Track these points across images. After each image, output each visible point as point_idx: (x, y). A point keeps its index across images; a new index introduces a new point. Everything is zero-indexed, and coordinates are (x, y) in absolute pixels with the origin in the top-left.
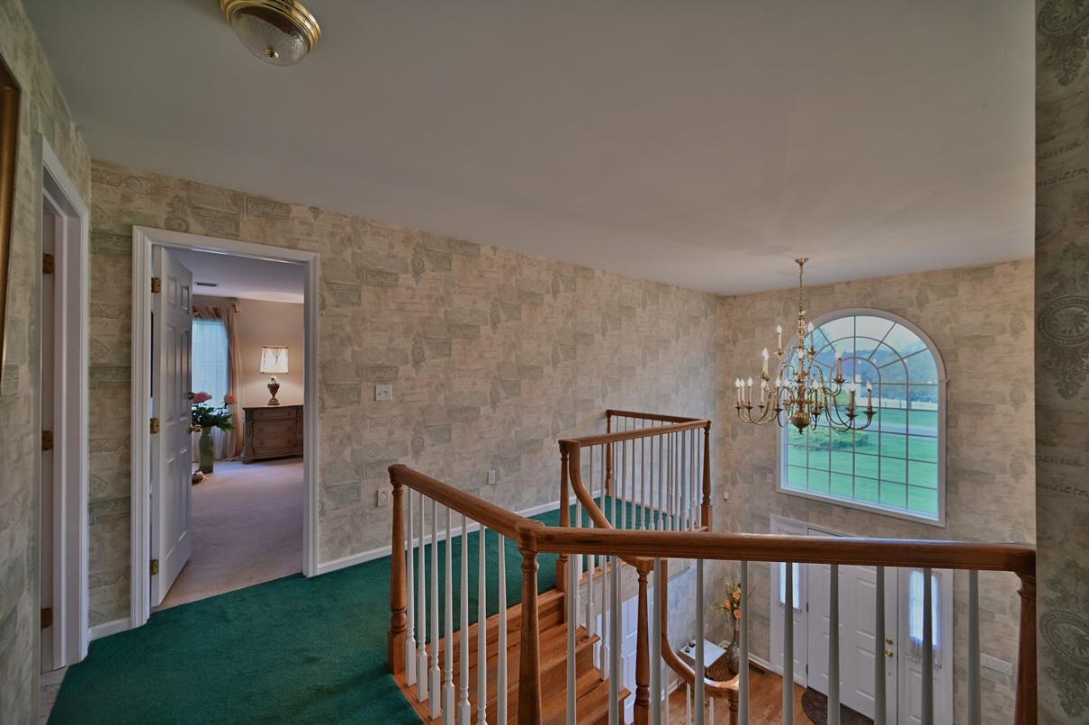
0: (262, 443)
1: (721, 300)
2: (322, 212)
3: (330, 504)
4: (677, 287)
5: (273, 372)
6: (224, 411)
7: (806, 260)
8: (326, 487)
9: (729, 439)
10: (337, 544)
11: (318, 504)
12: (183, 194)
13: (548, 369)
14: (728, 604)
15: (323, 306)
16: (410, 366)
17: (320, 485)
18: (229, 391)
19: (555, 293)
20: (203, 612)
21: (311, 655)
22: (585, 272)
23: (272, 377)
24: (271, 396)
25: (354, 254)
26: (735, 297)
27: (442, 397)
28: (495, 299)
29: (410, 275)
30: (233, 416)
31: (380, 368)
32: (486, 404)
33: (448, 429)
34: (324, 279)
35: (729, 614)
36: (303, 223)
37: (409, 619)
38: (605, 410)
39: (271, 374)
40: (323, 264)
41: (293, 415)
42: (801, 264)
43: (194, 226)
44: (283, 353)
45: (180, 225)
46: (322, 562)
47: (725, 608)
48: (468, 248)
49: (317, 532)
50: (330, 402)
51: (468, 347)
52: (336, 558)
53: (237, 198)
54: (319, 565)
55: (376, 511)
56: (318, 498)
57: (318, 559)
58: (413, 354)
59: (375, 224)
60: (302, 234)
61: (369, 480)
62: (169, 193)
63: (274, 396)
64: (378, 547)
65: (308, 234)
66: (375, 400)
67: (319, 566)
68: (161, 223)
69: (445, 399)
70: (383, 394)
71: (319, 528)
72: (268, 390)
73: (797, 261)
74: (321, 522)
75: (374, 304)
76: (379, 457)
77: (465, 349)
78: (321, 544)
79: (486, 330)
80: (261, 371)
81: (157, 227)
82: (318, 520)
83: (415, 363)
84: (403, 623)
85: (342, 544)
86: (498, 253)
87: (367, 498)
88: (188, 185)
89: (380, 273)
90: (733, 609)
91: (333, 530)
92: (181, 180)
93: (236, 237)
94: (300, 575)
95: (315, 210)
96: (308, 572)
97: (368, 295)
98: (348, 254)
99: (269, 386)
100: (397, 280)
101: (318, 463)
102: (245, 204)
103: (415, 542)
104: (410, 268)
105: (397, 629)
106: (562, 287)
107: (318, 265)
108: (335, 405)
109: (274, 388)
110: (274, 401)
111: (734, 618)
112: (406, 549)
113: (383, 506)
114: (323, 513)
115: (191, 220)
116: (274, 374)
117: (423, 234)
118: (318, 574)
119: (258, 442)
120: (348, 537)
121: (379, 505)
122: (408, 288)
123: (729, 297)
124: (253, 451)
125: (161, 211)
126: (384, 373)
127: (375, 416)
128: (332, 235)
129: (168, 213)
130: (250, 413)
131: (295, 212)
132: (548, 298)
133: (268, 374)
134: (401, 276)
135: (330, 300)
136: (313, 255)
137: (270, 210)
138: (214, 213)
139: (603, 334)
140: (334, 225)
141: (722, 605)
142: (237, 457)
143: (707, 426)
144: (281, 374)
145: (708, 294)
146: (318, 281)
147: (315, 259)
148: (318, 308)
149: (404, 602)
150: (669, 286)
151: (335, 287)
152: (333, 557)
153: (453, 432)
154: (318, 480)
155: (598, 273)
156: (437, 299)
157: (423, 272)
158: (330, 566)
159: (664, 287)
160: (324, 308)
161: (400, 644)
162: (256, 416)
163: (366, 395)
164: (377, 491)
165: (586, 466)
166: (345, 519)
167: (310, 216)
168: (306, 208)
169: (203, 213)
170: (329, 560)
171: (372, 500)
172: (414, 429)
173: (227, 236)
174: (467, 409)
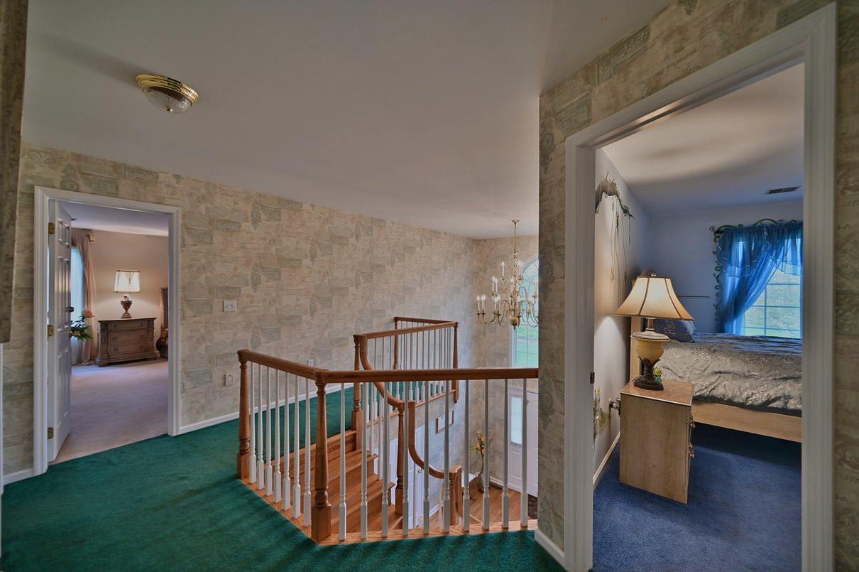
0: (116, 350)
1: (477, 243)
2: (183, 178)
3: (189, 385)
4: (445, 233)
5: (126, 291)
6: (82, 323)
7: (518, 221)
8: (186, 373)
9: (481, 336)
10: (193, 413)
11: (180, 385)
12: (74, 163)
13: (352, 289)
14: (478, 446)
15: (184, 245)
16: (250, 287)
17: (181, 371)
18: (84, 306)
19: (357, 237)
20: (93, 462)
21: (182, 476)
22: (380, 223)
23: (125, 295)
24: (125, 311)
25: (207, 209)
26: (485, 240)
27: (273, 309)
28: (313, 240)
29: (249, 224)
30: (88, 327)
31: (227, 288)
32: (306, 314)
33: (278, 331)
34: (184, 225)
35: (479, 452)
36: (168, 186)
37: (251, 445)
38: (393, 317)
39: (125, 293)
40: (184, 216)
41: (145, 326)
42: (515, 223)
43: (83, 187)
44: (136, 276)
45: (72, 186)
46: (183, 425)
47: (477, 449)
48: (293, 205)
49: (180, 404)
50: (189, 313)
51: (293, 274)
52: (194, 422)
53: (116, 167)
54: (181, 426)
55: (225, 388)
56: (180, 380)
57: (180, 424)
58: (252, 279)
59: (223, 188)
60: (167, 193)
61: (219, 367)
62: (63, 163)
63: (127, 310)
64: (225, 414)
65: (172, 194)
66: (223, 311)
67: (181, 428)
68: (57, 184)
69: (276, 310)
70: (230, 308)
71: (180, 401)
72: (121, 307)
73: (513, 221)
74: (182, 397)
75: (223, 243)
76: (226, 351)
77: (291, 275)
78: (183, 413)
79: (306, 262)
80: (115, 290)
81: (54, 188)
82: (180, 396)
83: (254, 284)
84: (248, 447)
85: (198, 413)
86: (315, 208)
87: (217, 378)
88: (78, 157)
89: (228, 222)
90: (482, 448)
91: (192, 403)
92: (73, 154)
93: (116, 195)
94: (166, 435)
95: (178, 177)
96: (172, 433)
97: (218, 238)
98: (202, 208)
99: (122, 303)
100: (240, 227)
101: (180, 356)
102: (123, 172)
103: (255, 409)
104: (250, 218)
105: (243, 452)
106: (362, 233)
107: (180, 216)
108: (193, 315)
109: (127, 305)
110: (127, 315)
111: (483, 455)
112: (250, 413)
113: (230, 385)
114: (184, 390)
115: (81, 183)
116: (128, 293)
117: (260, 195)
118: (180, 433)
119: (113, 348)
120: (203, 408)
121: (227, 384)
122: (248, 233)
123: (481, 240)
124: (108, 356)
125: (57, 177)
126: (230, 292)
127: (223, 322)
128: (191, 194)
129: (63, 177)
130: (105, 325)
131: (162, 177)
132: (352, 240)
133: (121, 292)
134: (243, 224)
135: (189, 241)
136: (176, 208)
137: (143, 177)
138: (99, 178)
139: (392, 265)
140: (192, 188)
141: (475, 447)
142: (92, 362)
143: (456, 325)
144: (134, 293)
145: (468, 238)
146: (180, 227)
147: (177, 211)
148: (180, 246)
149: (248, 435)
150: (439, 233)
151: (192, 231)
152: (191, 422)
153: (282, 333)
154: (180, 367)
155: (389, 223)
156: (270, 240)
157: (260, 221)
158: (187, 428)
159: (435, 233)
160: (184, 247)
161: (245, 461)
162: (111, 327)
163: (217, 307)
164: (225, 375)
165: (380, 356)
166: (201, 395)
167: (173, 181)
168: (170, 175)
169: (90, 177)
170: (188, 424)
171: (221, 381)
172: (253, 332)
173: (109, 194)
174: (292, 317)
